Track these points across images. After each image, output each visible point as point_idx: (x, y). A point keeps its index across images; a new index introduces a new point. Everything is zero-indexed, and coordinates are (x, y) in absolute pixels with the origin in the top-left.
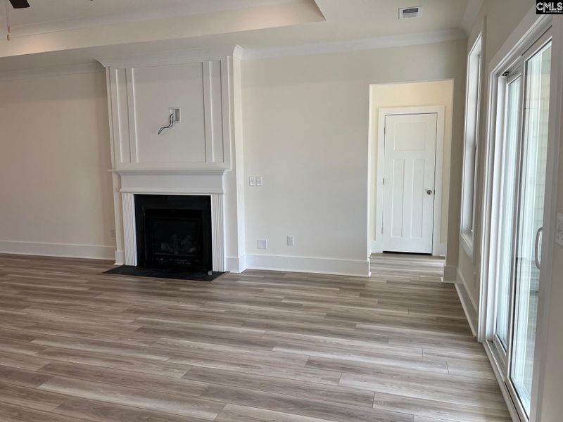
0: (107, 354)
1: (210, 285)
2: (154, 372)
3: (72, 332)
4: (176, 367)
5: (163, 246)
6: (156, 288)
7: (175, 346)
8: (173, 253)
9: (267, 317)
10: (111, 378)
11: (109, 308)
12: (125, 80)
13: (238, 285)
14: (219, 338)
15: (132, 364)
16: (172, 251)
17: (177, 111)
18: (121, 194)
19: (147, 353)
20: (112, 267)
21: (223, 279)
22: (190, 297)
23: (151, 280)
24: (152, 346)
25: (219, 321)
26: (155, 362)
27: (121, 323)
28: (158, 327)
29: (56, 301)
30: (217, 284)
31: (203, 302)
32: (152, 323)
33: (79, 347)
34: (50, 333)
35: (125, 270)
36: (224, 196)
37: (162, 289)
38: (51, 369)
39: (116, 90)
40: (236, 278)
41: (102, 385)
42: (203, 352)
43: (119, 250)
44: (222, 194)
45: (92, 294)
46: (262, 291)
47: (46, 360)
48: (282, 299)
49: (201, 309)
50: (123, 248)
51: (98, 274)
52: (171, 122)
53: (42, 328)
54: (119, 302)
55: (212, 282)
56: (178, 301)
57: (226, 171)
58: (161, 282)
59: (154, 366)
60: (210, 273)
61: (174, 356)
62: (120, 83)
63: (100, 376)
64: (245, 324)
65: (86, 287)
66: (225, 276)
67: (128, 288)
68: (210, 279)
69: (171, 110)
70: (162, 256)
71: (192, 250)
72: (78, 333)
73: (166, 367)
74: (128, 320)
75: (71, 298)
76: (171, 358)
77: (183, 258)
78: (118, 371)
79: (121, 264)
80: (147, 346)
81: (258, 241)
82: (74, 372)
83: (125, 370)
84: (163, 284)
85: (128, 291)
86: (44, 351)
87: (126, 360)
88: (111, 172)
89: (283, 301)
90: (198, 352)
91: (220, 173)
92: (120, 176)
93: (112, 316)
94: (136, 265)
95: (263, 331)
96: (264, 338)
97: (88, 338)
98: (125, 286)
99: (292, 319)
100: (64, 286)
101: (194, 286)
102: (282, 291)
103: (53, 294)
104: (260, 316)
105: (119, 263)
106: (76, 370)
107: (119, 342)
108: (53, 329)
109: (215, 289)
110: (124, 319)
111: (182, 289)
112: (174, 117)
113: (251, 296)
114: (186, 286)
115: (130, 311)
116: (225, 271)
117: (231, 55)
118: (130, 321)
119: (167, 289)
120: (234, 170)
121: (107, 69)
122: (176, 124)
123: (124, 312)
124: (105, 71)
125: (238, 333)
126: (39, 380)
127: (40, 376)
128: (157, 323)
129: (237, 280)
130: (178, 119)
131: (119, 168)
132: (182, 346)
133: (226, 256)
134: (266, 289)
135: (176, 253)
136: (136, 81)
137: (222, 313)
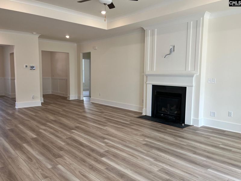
0: (129, 152)
1: (181, 130)
2: (146, 165)
3: (119, 139)
4: (156, 165)
5: (163, 109)
6: (156, 127)
7: (158, 156)
8: (167, 113)
9: (208, 152)
10: (128, 162)
11: (135, 132)
12: (153, 34)
13: (197, 133)
14: (180, 157)
15: (138, 159)
16: (167, 112)
17: (174, 46)
18: (147, 84)
19: (145, 155)
20: (141, 115)
21: (190, 129)
22: (171, 134)
23: (155, 123)
24: (148, 153)
25: (182, 148)
26: (147, 160)
27: (138, 139)
28: (153, 145)
29: (117, 126)
30: (185, 130)
31: (176, 137)
32: (151, 143)
33: (120, 146)
34: (111, 138)
35: (146, 117)
36: (193, 87)
37: (159, 128)
38: (107, 152)
39: (148, 39)
40: (197, 129)
41: (124, 164)
42: (170, 162)
43: (144, 109)
44: (192, 86)
45: (130, 125)
46: (209, 138)
47: (107, 148)
48: (220, 145)
49: (175, 141)
50: (146, 108)
51: (135, 117)
52: (171, 52)
53: (109, 135)
54: (139, 131)
55: (183, 129)
56: (165, 135)
57: (195, 75)
58: (159, 125)
59: (146, 162)
60: (183, 125)
61: (156, 159)
62: (150, 36)
63: (124, 160)
64: (195, 153)
65: (129, 122)
66: (191, 127)
67: (144, 125)
68: (182, 127)
69: (171, 47)
70: (162, 114)
71: (176, 112)
72: (121, 140)
73: (152, 164)
74: (141, 139)
75: (122, 125)
76: (155, 160)
77: (172, 116)
78: (131, 160)
79: (145, 115)
80: (146, 152)
81: (211, 112)
82: (115, 156)
83: (134, 160)
84: (160, 126)
85: (144, 126)
86: (108, 144)
87: (136, 156)
88: (144, 75)
89: (220, 146)
90: (168, 161)
91: (192, 76)
92: (147, 77)
93: (135, 136)
94: (151, 116)
95: (205, 159)
96: (205, 163)
97: (124, 143)
98: (144, 124)
99: (223, 156)
100: (121, 120)
101: (174, 130)
102: (221, 140)
103: (117, 123)
104: (205, 151)
105: (144, 114)
106: (116, 155)
107: (135, 148)
108: (113, 137)
109: (184, 133)
110: (140, 138)
111: (168, 130)
112: (173, 50)
113: (202, 139)
114: (170, 129)
115: (143, 135)
116: (191, 125)
117: (203, 17)
118: (142, 140)
119: (161, 129)
120: (200, 74)
121: (146, 30)
122: (173, 53)
123: (140, 135)
124: (145, 32)
125: (190, 157)
126: (102, 156)
127: (103, 154)
128: (153, 143)
129: (197, 130)
130: (174, 51)
131: (147, 73)
132: (161, 156)
133: (192, 118)
134: (212, 138)
135: (168, 113)
136: (157, 35)
137: (184, 145)
